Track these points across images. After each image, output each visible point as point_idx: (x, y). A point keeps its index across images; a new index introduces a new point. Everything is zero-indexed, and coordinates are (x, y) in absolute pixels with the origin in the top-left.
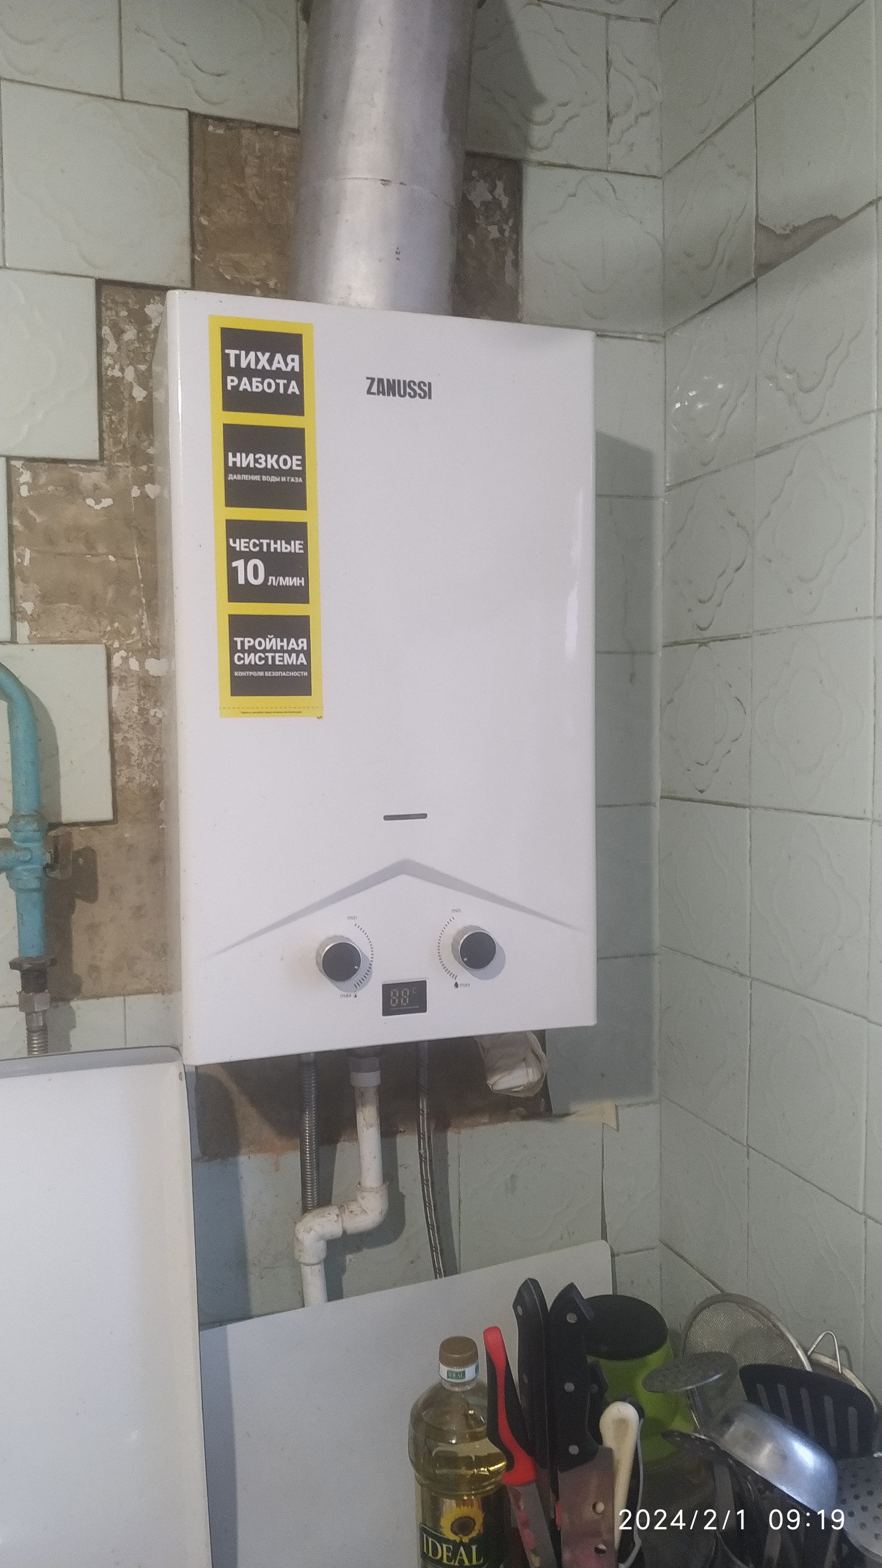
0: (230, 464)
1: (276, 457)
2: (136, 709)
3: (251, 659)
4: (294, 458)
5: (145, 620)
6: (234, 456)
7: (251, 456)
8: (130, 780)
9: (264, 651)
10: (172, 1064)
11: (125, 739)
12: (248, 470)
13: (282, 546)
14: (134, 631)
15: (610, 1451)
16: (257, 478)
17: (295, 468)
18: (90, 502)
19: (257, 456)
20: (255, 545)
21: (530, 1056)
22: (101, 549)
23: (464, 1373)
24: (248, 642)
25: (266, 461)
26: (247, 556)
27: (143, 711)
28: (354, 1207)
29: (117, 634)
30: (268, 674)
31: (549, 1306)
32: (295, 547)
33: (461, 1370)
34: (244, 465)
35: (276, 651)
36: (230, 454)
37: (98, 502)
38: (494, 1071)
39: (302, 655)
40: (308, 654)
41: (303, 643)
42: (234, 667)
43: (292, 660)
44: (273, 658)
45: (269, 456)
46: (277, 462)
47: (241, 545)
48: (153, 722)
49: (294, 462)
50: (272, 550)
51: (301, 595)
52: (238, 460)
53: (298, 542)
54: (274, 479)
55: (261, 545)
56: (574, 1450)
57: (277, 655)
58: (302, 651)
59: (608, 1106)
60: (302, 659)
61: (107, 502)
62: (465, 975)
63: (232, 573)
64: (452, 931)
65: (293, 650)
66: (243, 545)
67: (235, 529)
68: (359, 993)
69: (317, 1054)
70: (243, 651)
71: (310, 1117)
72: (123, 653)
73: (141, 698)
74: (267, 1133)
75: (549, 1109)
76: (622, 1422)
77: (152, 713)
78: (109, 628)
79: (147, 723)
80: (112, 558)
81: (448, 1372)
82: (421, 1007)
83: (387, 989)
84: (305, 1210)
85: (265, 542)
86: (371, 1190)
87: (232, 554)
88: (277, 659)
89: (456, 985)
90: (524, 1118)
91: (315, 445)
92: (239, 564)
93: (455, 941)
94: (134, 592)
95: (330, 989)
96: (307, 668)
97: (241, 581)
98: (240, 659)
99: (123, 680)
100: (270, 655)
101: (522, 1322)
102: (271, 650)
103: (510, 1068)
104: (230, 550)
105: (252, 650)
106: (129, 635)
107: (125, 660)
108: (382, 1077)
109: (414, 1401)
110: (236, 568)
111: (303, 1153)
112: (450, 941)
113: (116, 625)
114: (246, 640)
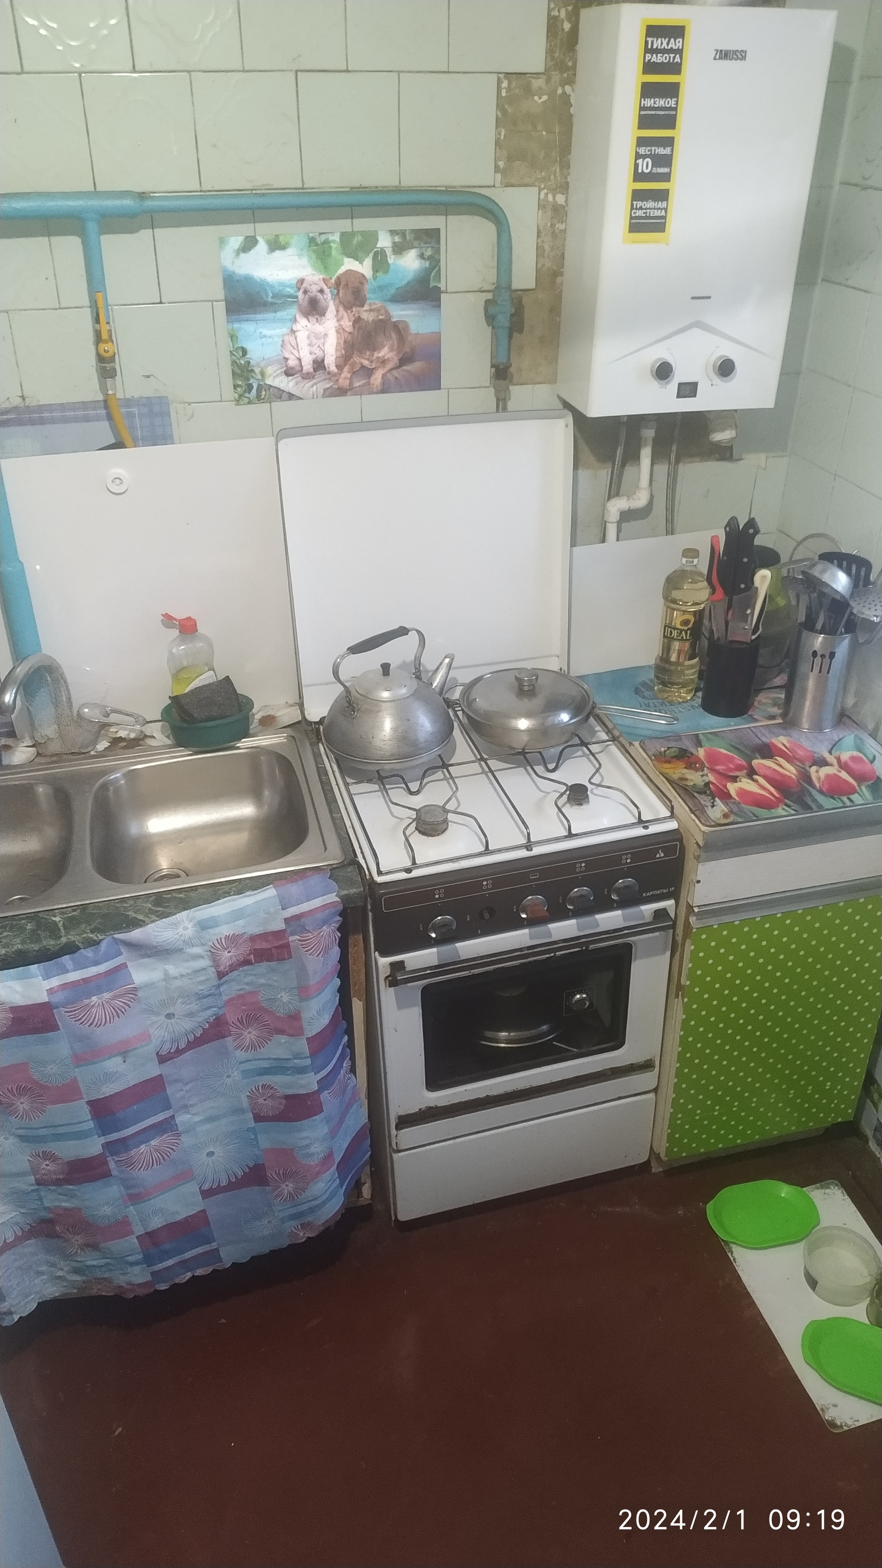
0: (642, 105)
1: (664, 100)
2: (549, 225)
3: (640, 213)
4: (673, 100)
5: (558, 170)
6: (644, 100)
7: (652, 100)
8: (543, 265)
9: (646, 209)
10: (561, 420)
11: (543, 242)
12: (651, 108)
13: (661, 151)
14: (552, 177)
15: (757, 588)
16: (653, 112)
17: (673, 106)
18: (536, 98)
19: (656, 100)
20: (649, 151)
21: (734, 426)
22: (539, 127)
23: (693, 561)
24: (639, 204)
25: (659, 103)
26: (644, 157)
27: (553, 225)
28: (634, 497)
29: (543, 180)
30: (646, 221)
31: (741, 527)
32: (667, 151)
33: (692, 560)
34: (649, 105)
35: (652, 209)
36: (643, 99)
37: (540, 98)
38: (715, 431)
39: (663, 211)
40: (666, 210)
41: (664, 204)
42: (631, 218)
43: (657, 213)
44: (650, 212)
45: (661, 99)
46: (665, 102)
47: (642, 151)
48: (557, 231)
49: (672, 103)
50: (656, 153)
51: (666, 178)
52: (646, 102)
53: (669, 148)
54: (662, 113)
55: (651, 150)
56: (743, 586)
57: (652, 211)
58: (664, 209)
59: (763, 456)
60: (663, 213)
61: (545, 98)
62: (717, 380)
63: (636, 166)
64: (714, 357)
65: (660, 208)
66: (643, 151)
67: (641, 142)
68: (667, 386)
69: (630, 417)
70: (636, 209)
71: (621, 449)
72: (545, 191)
73: (552, 218)
74: (592, 459)
75: (731, 455)
76: (764, 577)
77: (557, 226)
78: (539, 176)
79: (554, 232)
80: (544, 133)
81: (686, 561)
82: (694, 394)
83: (680, 385)
84: (609, 498)
85: (653, 148)
86: (644, 489)
87: (638, 156)
88: (652, 213)
89: (712, 385)
90: (718, 460)
91: (685, 92)
92: (640, 161)
93: (715, 362)
94: (553, 154)
95: (655, 384)
96: (664, 218)
97: (640, 171)
98: (635, 213)
99: (544, 207)
100: (648, 211)
101: (727, 535)
102: (649, 209)
103: (723, 430)
104: (637, 153)
105: (641, 208)
106: (550, 180)
107: (546, 194)
108: (656, 433)
109: (667, 575)
110: (638, 164)
111: (613, 468)
112: (712, 363)
113: (543, 173)
114: (639, 203)
